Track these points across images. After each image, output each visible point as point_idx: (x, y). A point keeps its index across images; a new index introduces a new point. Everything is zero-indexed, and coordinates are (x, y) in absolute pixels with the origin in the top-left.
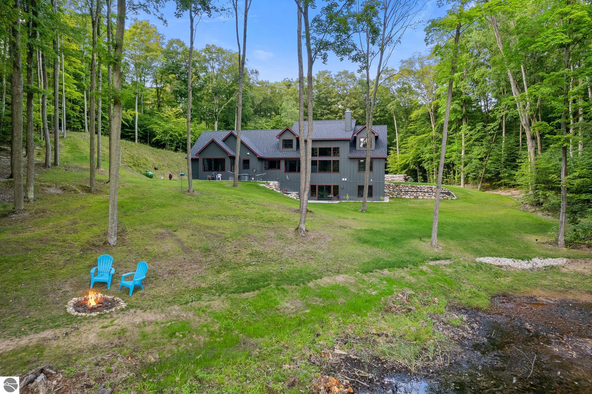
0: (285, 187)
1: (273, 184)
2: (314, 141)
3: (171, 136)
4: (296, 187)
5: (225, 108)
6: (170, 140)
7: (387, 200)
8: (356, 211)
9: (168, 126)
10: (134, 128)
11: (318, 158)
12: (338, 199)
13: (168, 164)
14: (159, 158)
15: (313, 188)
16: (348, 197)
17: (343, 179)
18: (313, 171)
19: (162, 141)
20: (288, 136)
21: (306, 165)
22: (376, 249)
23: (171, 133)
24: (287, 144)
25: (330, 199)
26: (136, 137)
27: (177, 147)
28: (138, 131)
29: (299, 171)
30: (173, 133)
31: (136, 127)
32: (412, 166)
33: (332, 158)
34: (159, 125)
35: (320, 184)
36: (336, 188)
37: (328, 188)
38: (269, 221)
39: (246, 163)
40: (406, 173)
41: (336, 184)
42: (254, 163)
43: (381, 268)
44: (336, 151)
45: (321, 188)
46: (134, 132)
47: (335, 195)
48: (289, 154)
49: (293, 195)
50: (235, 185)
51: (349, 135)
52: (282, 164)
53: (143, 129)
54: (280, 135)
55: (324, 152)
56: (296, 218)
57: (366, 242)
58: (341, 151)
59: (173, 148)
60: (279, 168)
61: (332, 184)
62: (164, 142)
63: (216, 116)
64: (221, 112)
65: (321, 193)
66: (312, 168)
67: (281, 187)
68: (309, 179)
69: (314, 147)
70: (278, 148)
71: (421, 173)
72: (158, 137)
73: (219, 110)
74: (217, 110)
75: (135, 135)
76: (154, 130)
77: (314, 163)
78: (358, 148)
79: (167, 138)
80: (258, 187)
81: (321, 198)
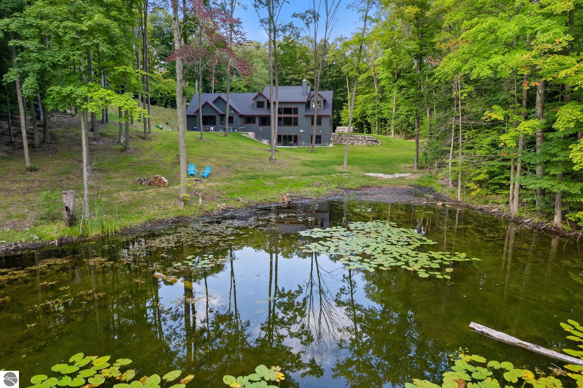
0: (259, 136)
1: (251, 134)
2: (280, 103)
4: (268, 137)
7: (331, 145)
8: (307, 152)
11: (283, 116)
12: (297, 145)
15: (279, 137)
16: (304, 143)
17: (301, 131)
18: (279, 125)
20: (260, 99)
21: (274, 121)
22: (311, 168)
24: (260, 105)
25: (291, 145)
27: (166, 104)
29: (269, 124)
32: (359, 120)
33: (293, 116)
35: (284, 134)
36: (296, 137)
37: (290, 137)
38: (254, 155)
39: (231, 118)
40: (355, 125)
41: (295, 134)
42: (236, 119)
43: (312, 175)
44: (296, 111)
45: (285, 137)
47: (295, 142)
48: (262, 112)
49: (265, 142)
50: (226, 135)
51: (305, 99)
52: (257, 120)
54: (255, 98)
55: (288, 111)
56: (270, 154)
57: (307, 165)
58: (299, 111)
60: (254, 122)
61: (293, 134)
65: (285, 141)
66: (278, 123)
67: (256, 136)
68: (276, 131)
69: (280, 107)
70: (254, 108)
71: (366, 126)
77: (280, 119)
78: (311, 108)
80: (241, 136)
81: (285, 144)
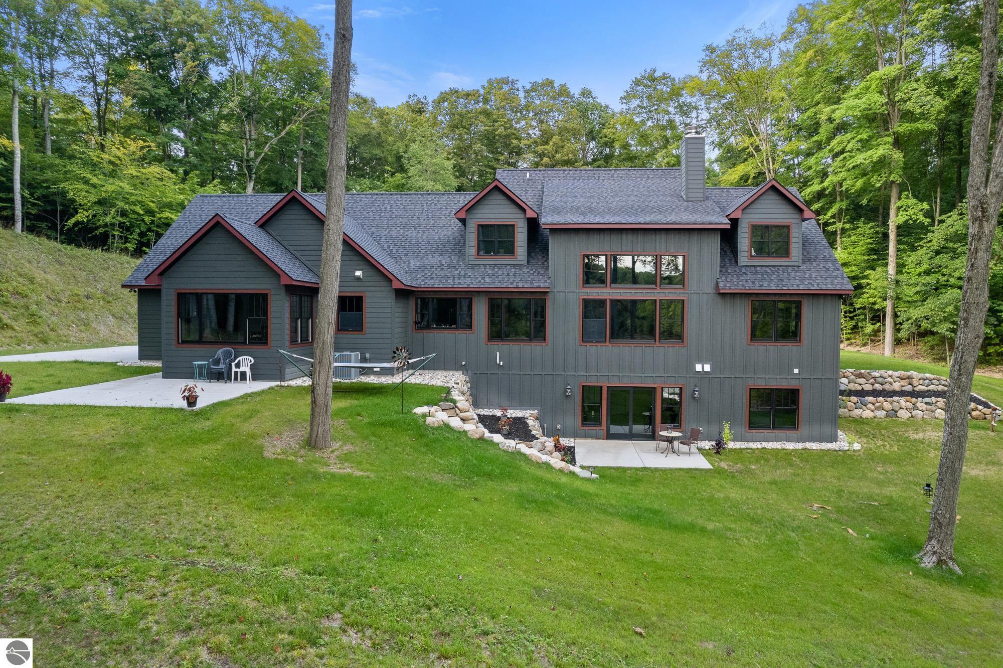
0: (489, 391)
3: (123, 214)
5: (272, 149)
6: (121, 225)
9: (113, 188)
10: (11, 190)
11: (609, 293)
13: (105, 292)
14: (78, 273)
15: (590, 398)
17: (698, 368)
18: (588, 335)
19: (97, 228)
20: (495, 213)
23: (121, 204)
24: (495, 240)
26: (19, 213)
28: (23, 197)
30: (127, 207)
31: (17, 186)
33: (657, 293)
34: (86, 182)
35: (616, 383)
39: (350, 306)
41: (672, 384)
42: (380, 309)
45: (619, 396)
46: (12, 200)
48: (502, 275)
52: (480, 313)
53: (38, 193)
54: (469, 210)
59: (131, 246)
60: (468, 323)
61: (658, 384)
62: (101, 230)
63: (249, 168)
64: (264, 160)
66: (584, 327)
67: (476, 393)
70: (462, 256)
72: (81, 216)
73: (257, 155)
74: (252, 154)
75: (13, 209)
76: (70, 195)
77: (591, 309)
78: (743, 259)
79: (108, 219)
